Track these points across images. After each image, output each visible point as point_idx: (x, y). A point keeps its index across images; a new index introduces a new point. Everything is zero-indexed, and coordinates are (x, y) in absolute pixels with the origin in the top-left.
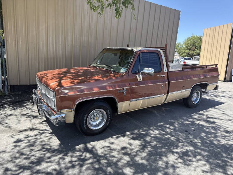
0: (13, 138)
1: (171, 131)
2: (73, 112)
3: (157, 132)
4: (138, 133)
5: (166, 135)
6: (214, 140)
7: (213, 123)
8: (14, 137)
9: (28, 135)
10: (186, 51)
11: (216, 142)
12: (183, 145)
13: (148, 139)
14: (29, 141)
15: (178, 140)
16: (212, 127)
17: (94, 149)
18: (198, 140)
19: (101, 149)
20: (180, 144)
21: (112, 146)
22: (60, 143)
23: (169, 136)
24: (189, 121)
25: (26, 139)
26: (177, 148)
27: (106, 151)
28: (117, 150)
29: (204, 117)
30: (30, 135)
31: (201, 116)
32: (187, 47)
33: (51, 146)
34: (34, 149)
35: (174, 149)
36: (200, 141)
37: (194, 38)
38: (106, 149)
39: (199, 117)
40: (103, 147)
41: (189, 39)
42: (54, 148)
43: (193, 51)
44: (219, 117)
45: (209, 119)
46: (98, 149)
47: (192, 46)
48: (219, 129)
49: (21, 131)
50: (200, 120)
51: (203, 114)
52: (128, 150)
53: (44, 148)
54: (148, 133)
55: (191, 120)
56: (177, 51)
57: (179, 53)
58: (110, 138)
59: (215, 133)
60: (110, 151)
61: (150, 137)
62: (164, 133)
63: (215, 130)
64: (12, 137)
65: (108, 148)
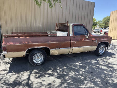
1: (82, 73)
3: (74, 73)
4: (62, 74)
5: (79, 75)
6: (110, 80)
10: (104, 25)
11: (110, 81)
12: (87, 83)
13: (67, 78)
15: (85, 79)
16: (110, 70)
17: (32, 84)
18: (99, 79)
19: (36, 84)
20: (86, 82)
21: (43, 83)
23: (81, 76)
24: (95, 66)
26: (83, 85)
27: (38, 86)
28: (45, 85)
29: (107, 63)
31: (105, 63)
32: (104, 22)
35: (80, 86)
36: (100, 81)
37: (108, 17)
38: (39, 84)
39: (104, 64)
40: (37, 83)
41: (105, 18)
42: (10, 83)
43: (107, 24)
45: (109, 65)
47: (107, 22)
48: (114, 72)
50: (104, 66)
51: (106, 62)
52: (52, 85)
54: (68, 74)
55: (98, 65)
56: (98, 25)
57: (99, 26)
59: (111, 75)
60: (40, 86)
61: (68, 77)
62: (78, 74)
63: (112, 72)
65: (40, 84)
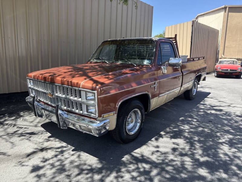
0: (23, 166)
2: (116, 115)
7: (221, 110)
8: (23, 164)
9: (44, 158)
14: (53, 165)
15: (213, 131)
16: (224, 114)
17: (145, 158)
22: (98, 159)
24: (201, 112)
25: (45, 164)
27: (159, 156)
29: (209, 106)
30: (46, 157)
33: (89, 166)
34: (71, 174)
39: (205, 107)
40: (153, 153)
42: (96, 167)
44: (220, 105)
46: (151, 157)
48: (231, 115)
49: (29, 155)
50: (209, 110)
51: (205, 104)
52: (180, 150)
53: (82, 170)
55: (202, 110)
58: (150, 142)
60: (163, 155)
61: (187, 133)
64: (20, 165)
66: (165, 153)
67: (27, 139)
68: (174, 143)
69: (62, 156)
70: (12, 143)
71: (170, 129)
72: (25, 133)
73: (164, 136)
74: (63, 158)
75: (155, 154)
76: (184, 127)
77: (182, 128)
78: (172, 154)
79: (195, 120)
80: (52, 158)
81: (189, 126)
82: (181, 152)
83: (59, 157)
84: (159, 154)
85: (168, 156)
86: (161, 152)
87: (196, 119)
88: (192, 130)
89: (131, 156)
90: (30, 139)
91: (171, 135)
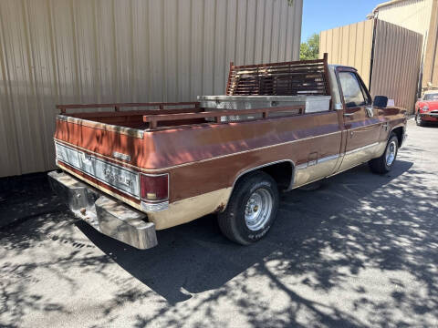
66: (382, 306)
67: (99, 272)
68: (392, 282)
69: (175, 311)
70: (71, 280)
71: (373, 246)
72: (91, 258)
73: (366, 264)
74: (177, 317)
75: (362, 308)
76: (400, 241)
77: (397, 243)
78: (398, 307)
79: (417, 225)
80: (155, 317)
81: (410, 239)
82: (413, 301)
83: (169, 313)
84: (369, 307)
85: (390, 314)
86: (372, 303)
87: (416, 222)
88: (418, 248)
89: (314, 313)
90: (104, 271)
91: (379, 260)
